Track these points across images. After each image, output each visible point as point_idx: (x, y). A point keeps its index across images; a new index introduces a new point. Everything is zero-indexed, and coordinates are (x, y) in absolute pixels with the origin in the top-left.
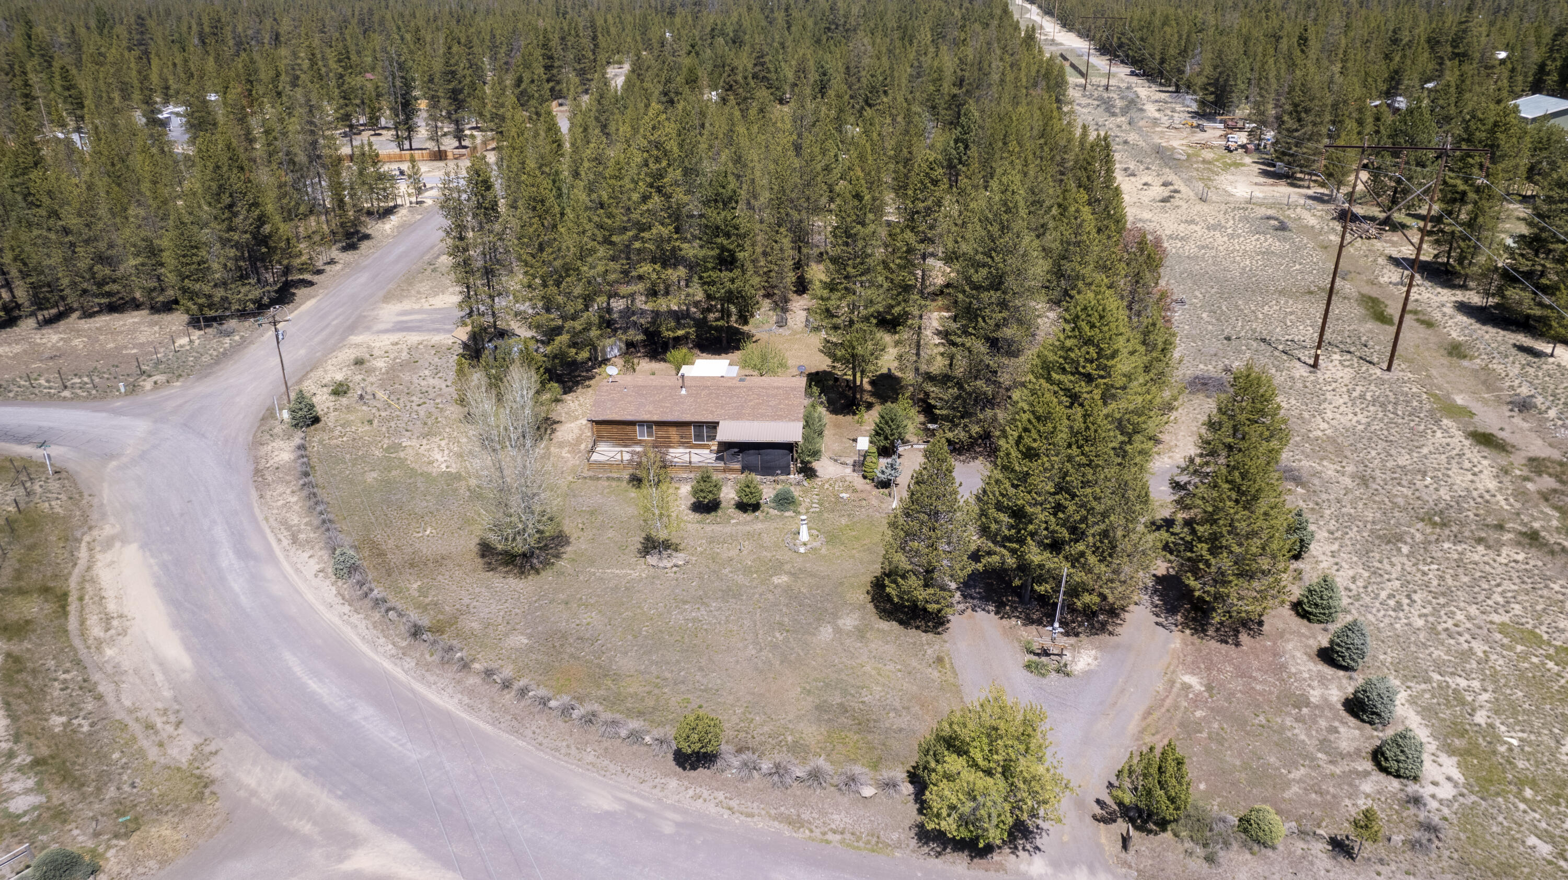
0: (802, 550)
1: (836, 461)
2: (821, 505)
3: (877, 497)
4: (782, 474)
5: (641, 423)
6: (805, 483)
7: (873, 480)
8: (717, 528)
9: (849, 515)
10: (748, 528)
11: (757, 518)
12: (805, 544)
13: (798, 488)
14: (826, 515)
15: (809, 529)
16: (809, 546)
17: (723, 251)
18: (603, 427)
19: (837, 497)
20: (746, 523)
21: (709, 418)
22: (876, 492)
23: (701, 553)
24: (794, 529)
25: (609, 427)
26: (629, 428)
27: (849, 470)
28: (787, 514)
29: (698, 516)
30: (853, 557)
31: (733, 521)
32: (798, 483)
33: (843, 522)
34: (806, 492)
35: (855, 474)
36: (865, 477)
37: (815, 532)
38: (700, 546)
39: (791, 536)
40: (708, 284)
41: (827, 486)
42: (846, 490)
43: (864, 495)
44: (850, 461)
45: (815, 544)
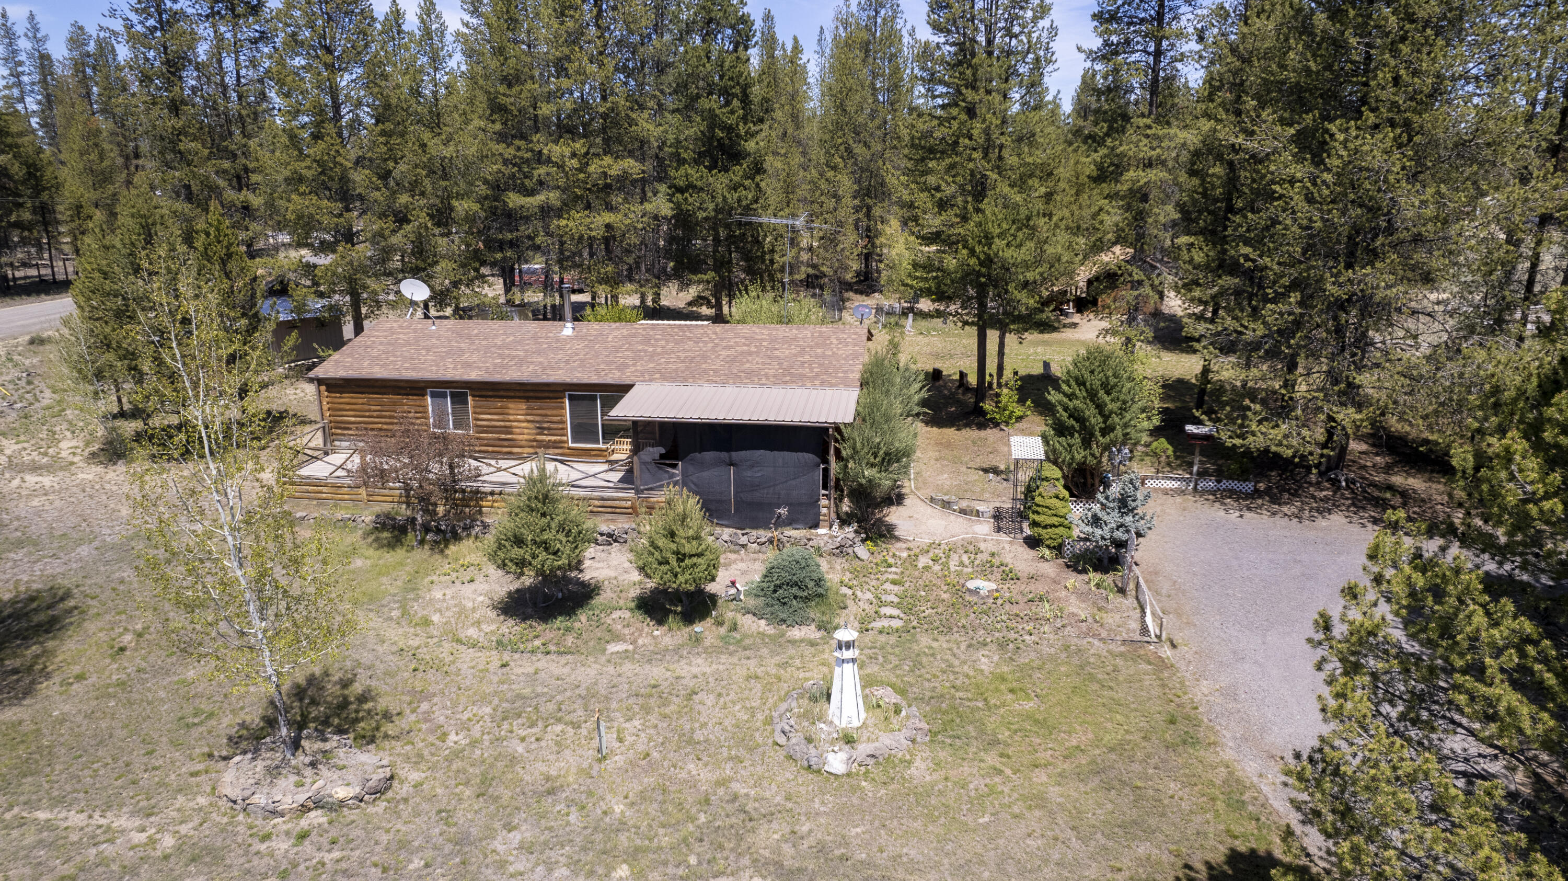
0: (837, 762)
1: (946, 505)
2: (908, 611)
3: (1082, 596)
4: (790, 522)
5: (439, 388)
6: (862, 551)
7: (1058, 549)
8: (553, 666)
9: (1002, 645)
10: (656, 672)
11: (697, 639)
12: (849, 740)
13: (839, 563)
14: (925, 640)
15: (868, 682)
16: (863, 749)
17: (711, 127)
18: (347, 398)
19: (960, 591)
20: (657, 655)
21: (612, 377)
22: (1073, 580)
23: (457, 754)
24: (813, 678)
25: (361, 399)
26: (408, 401)
27: (984, 528)
28: (797, 633)
29: (510, 628)
30: (1039, 801)
31: (613, 648)
32: (841, 550)
33: (985, 664)
34: (861, 573)
35: (1004, 537)
36: (1033, 543)
37: (888, 696)
38: (464, 727)
39: (798, 706)
40: (681, 190)
41: (923, 561)
42: (986, 570)
43: (1040, 588)
44: (986, 508)
45: (886, 741)
